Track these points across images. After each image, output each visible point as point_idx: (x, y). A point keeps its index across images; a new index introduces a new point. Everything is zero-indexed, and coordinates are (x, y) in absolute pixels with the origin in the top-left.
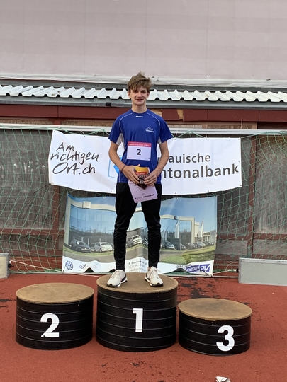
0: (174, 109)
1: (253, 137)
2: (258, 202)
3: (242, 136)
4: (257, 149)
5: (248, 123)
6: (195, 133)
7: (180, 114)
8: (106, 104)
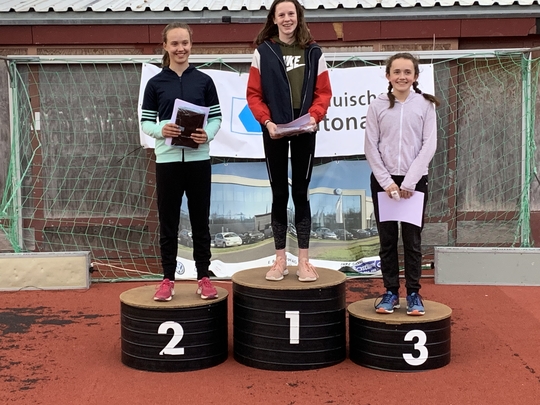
0: (329, 23)
1: (453, 62)
2: (462, 164)
3: (435, 61)
4: (459, 80)
5: (444, 40)
6: (363, 59)
7: (339, 30)
8: (224, 19)
